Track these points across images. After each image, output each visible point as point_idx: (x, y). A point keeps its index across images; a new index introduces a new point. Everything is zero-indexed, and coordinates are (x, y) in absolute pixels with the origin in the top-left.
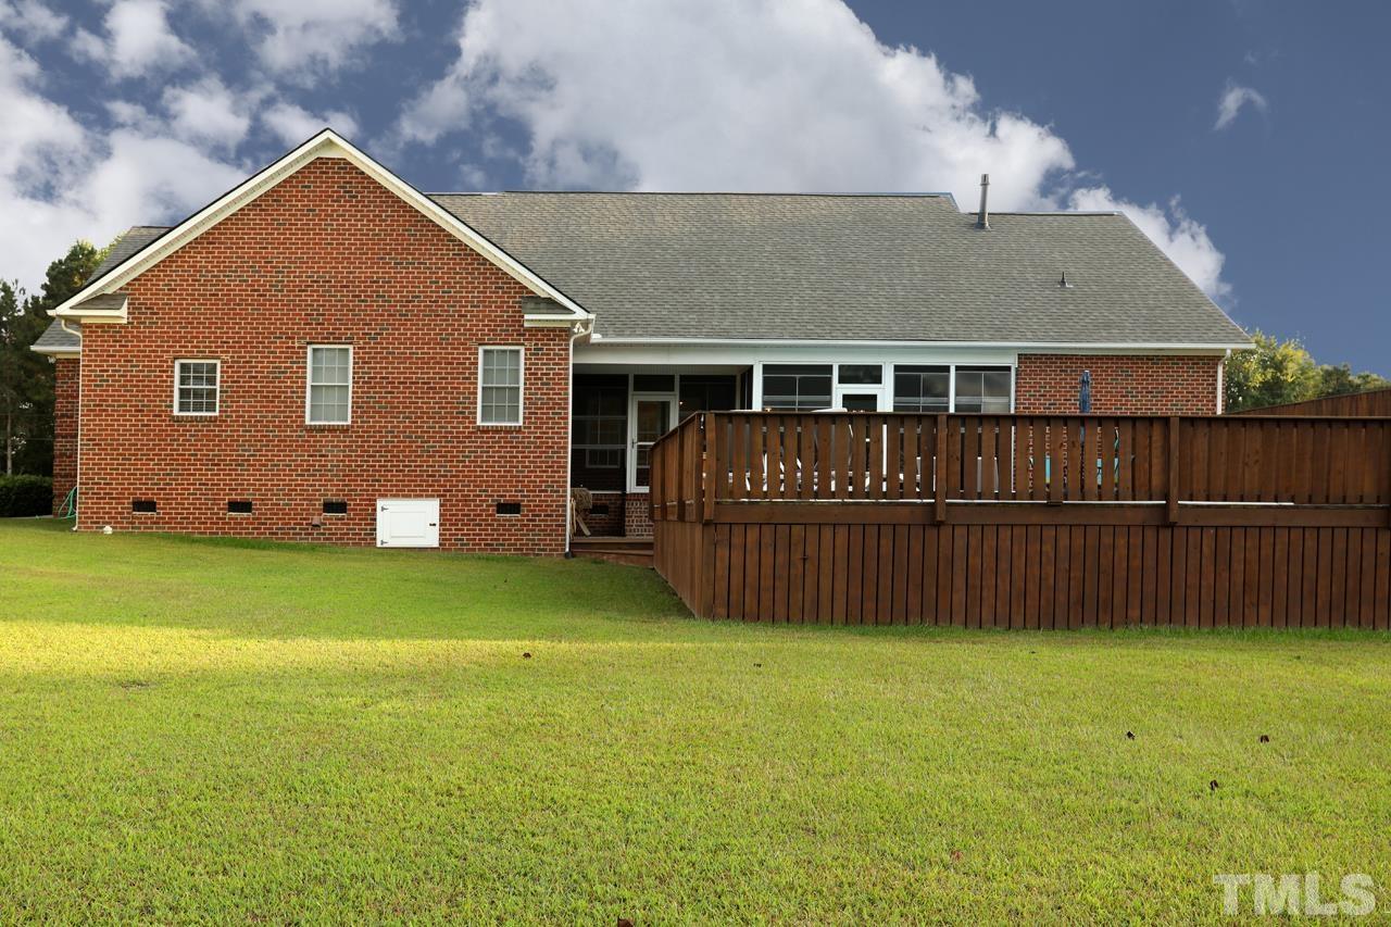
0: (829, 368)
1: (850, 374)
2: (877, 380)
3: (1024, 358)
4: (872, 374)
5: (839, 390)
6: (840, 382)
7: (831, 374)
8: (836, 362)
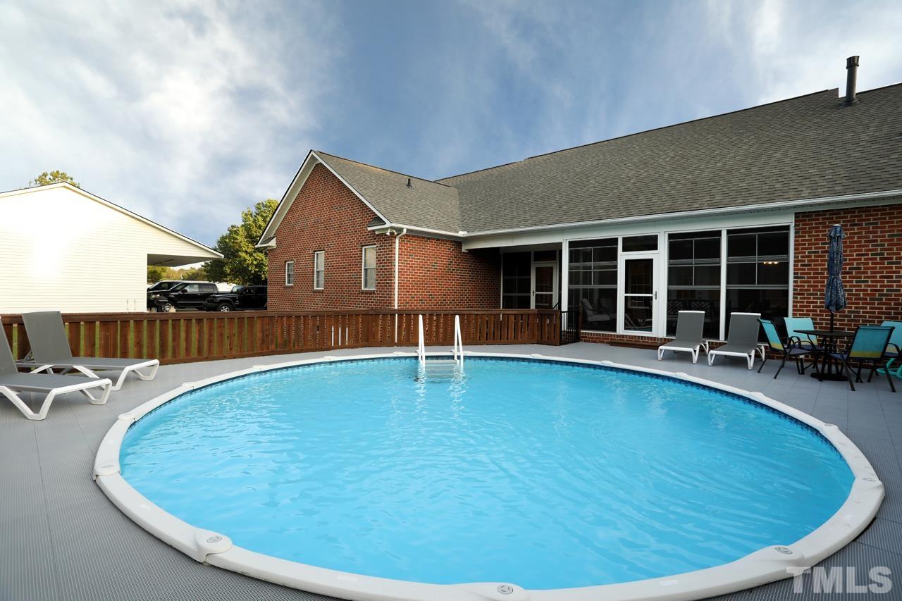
0: (615, 241)
1: (631, 244)
2: (655, 247)
3: (803, 216)
4: (651, 243)
5: (623, 257)
6: (623, 251)
7: (617, 244)
8: (620, 235)
